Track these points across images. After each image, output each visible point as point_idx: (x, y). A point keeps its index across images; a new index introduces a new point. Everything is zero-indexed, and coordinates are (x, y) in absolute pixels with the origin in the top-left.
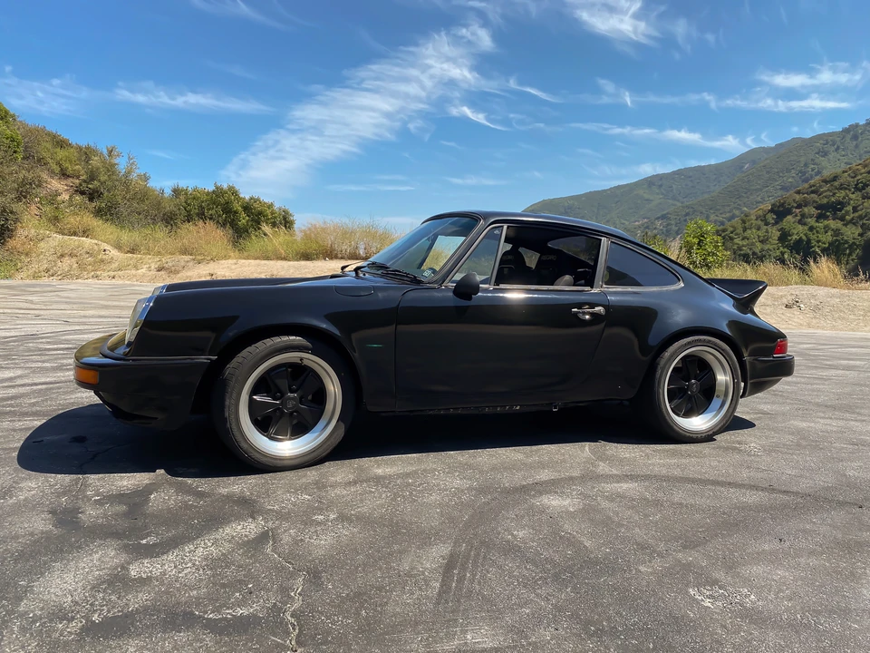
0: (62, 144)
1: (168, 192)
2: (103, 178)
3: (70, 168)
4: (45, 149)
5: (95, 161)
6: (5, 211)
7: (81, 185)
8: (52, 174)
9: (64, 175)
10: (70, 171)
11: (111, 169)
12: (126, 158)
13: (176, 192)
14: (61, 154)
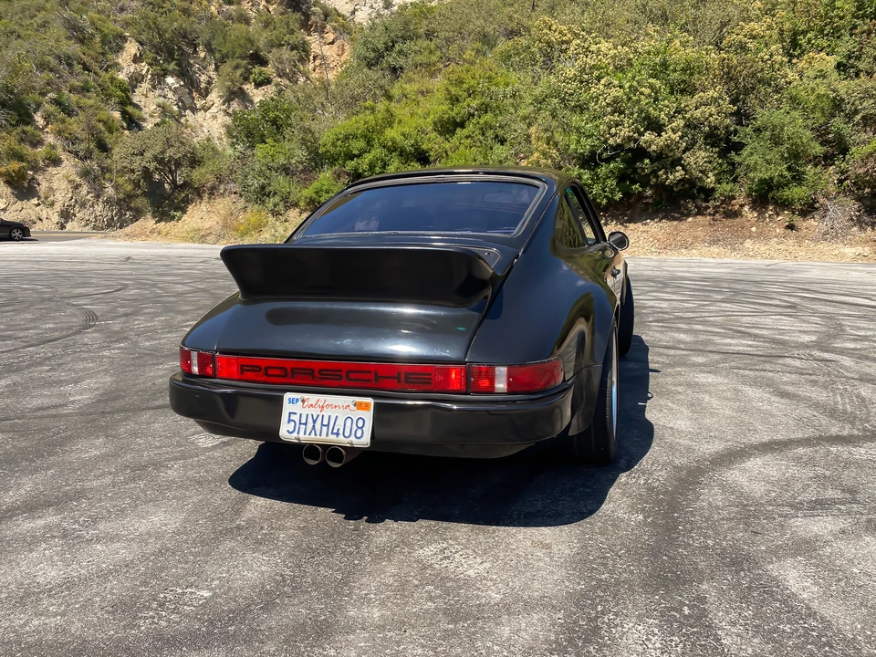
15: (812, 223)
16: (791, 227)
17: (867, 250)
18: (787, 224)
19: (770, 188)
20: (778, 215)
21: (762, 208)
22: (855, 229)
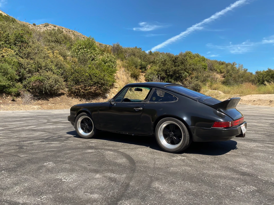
0: (223, 64)
1: (254, 73)
2: (230, 72)
3: (223, 70)
4: (216, 66)
5: (229, 67)
6: (197, 85)
7: (225, 75)
8: (218, 73)
9: (221, 72)
10: (222, 72)
11: (233, 69)
12: (238, 65)
13: (257, 73)
14: (221, 67)
15: (19, 99)
16: (13, 100)
17: (40, 106)
18: (12, 99)
19: (4, 89)
20: (7, 97)
21: (1, 94)
22: (32, 101)
